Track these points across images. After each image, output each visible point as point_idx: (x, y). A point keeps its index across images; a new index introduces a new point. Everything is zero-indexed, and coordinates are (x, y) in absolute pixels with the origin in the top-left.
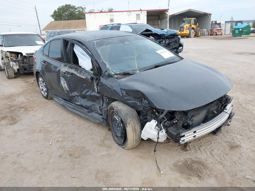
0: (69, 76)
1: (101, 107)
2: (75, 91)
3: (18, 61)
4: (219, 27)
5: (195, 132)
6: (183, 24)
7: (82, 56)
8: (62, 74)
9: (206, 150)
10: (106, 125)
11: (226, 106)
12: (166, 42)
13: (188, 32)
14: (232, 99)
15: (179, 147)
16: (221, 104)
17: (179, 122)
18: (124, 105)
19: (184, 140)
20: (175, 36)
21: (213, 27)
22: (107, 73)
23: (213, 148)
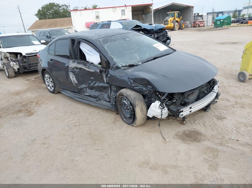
0: (77, 70)
1: (109, 95)
2: (83, 84)
3: (18, 61)
4: (201, 18)
5: (191, 108)
6: (167, 17)
7: (89, 52)
8: (71, 69)
9: (199, 123)
10: (115, 110)
11: (213, 87)
12: (154, 36)
13: (172, 25)
14: (218, 81)
15: (178, 122)
16: (210, 86)
17: (177, 101)
18: (131, 91)
19: (182, 115)
20: (162, 31)
21: (195, 19)
22: (115, 66)
23: (205, 121)
